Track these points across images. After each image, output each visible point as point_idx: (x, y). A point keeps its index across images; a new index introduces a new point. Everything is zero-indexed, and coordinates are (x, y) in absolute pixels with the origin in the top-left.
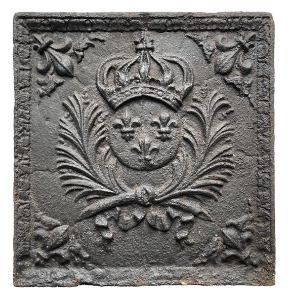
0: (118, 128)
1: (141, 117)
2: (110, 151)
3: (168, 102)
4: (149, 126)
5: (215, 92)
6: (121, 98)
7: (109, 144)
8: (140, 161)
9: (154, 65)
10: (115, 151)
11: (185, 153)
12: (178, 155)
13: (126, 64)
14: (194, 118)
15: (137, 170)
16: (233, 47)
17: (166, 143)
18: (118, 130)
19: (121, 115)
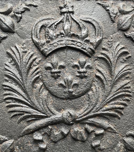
0: (49, 69)
1: (65, 62)
2: (43, 86)
3: (85, 51)
4: (71, 68)
5: (118, 43)
6: (50, 48)
7: (42, 81)
8: (65, 93)
9: (74, 24)
10: (47, 86)
11: (97, 86)
12: (92, 87)
13: (54, 23)
14: (103, 62)
15: (63, 99)
16: (131, 11)
17: (84, 80)
18: (49, 71)
19: (50, 60)
